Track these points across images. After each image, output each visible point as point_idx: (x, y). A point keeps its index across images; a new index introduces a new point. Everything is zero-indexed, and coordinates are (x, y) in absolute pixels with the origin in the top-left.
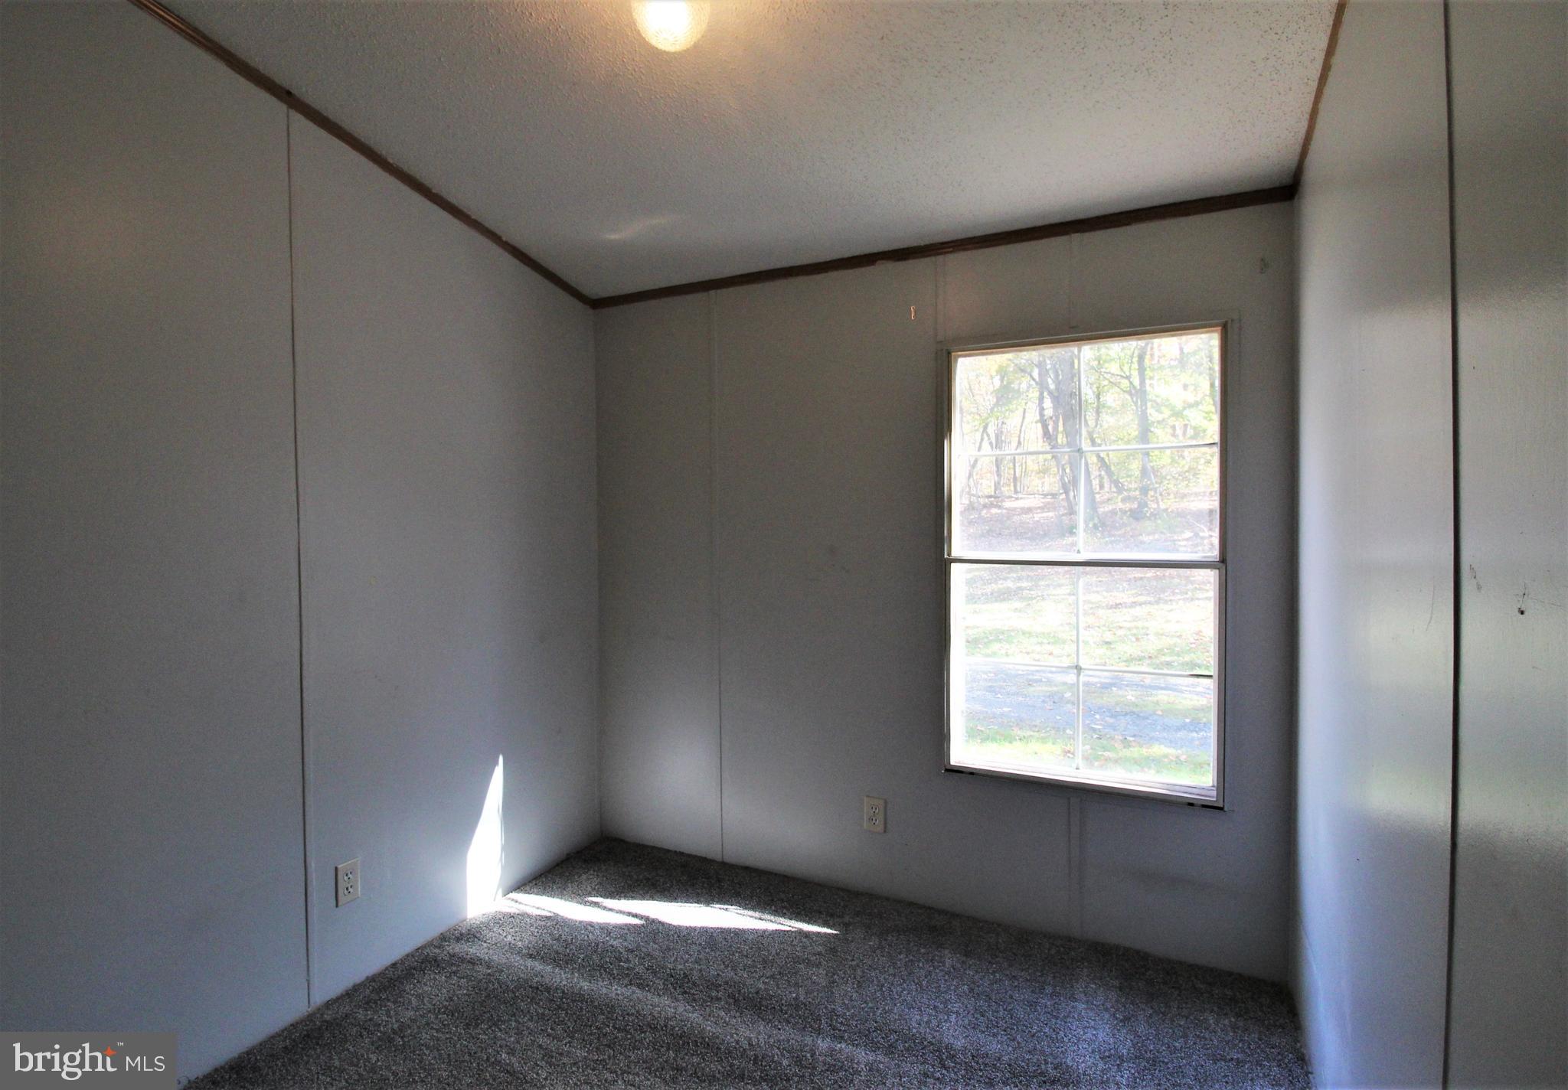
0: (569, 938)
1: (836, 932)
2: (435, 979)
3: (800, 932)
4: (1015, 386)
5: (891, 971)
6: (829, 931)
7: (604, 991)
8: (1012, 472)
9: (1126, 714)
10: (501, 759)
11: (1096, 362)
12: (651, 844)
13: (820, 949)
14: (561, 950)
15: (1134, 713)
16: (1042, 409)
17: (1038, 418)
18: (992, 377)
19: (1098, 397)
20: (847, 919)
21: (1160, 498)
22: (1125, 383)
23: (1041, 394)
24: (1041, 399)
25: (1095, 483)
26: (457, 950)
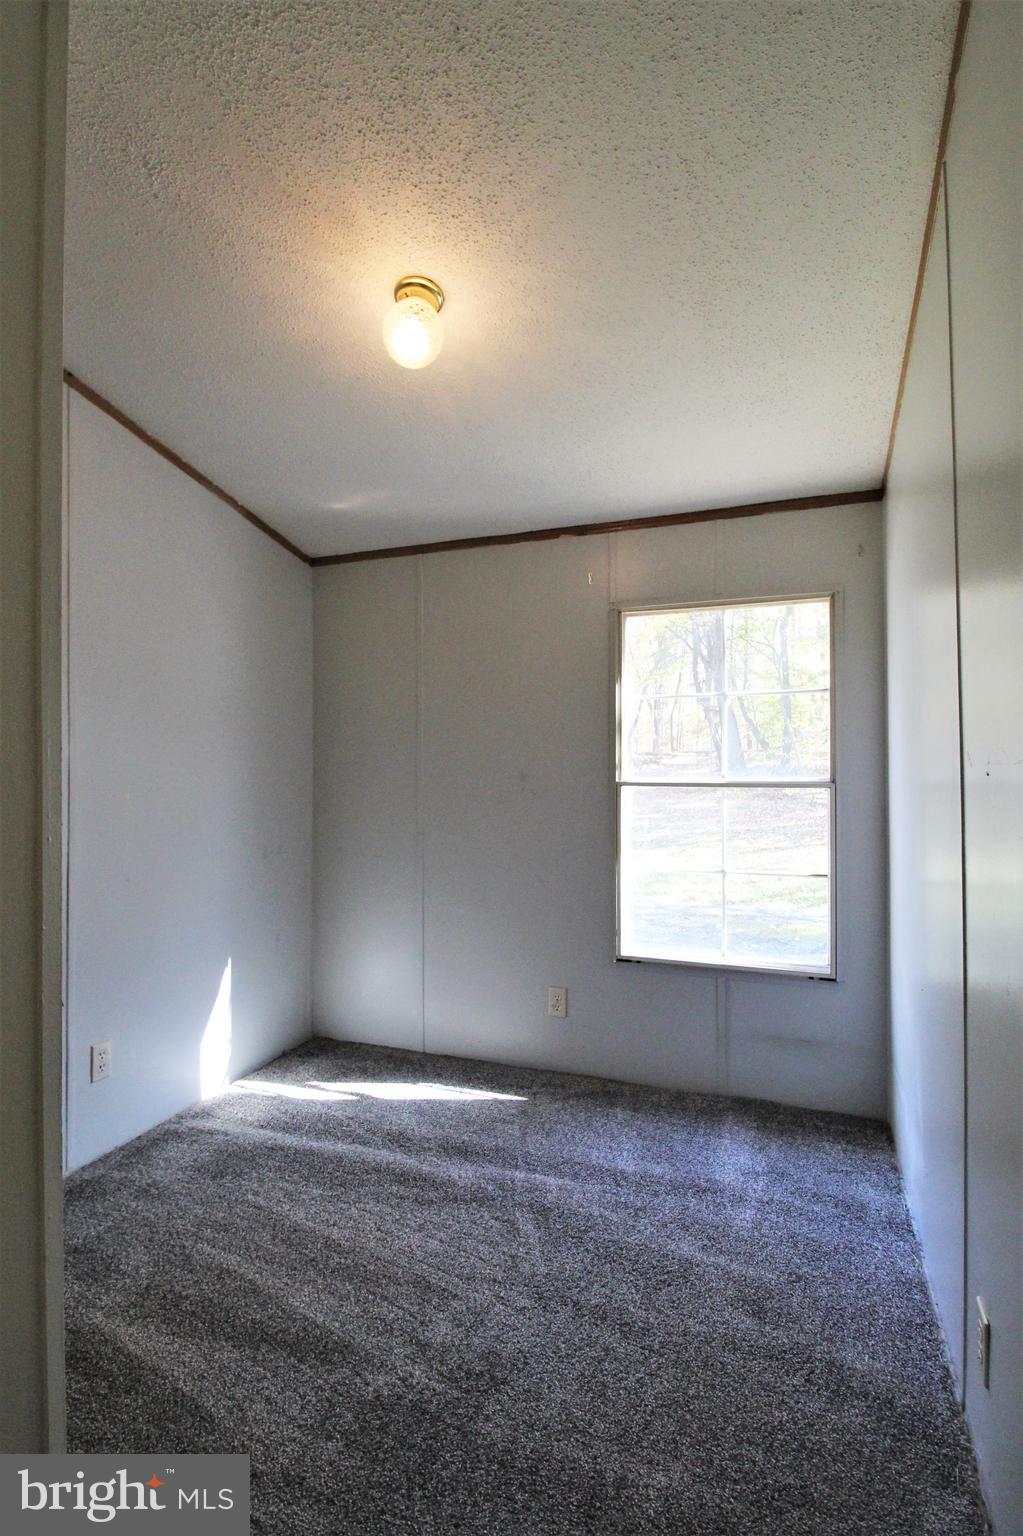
0: (295, 1112)
1: (524, 1099)
2: (178, 1147)
3: (496, 1101)
4: (671, 651)
5: (574, 1124)
6: (520, 1098)
7: (332, 1148)
8: (669, 731)
9: (769, 941)
10: (230, 961)
11: (744, 631)
12: (358, 1040)
13: (513, 1111)
14: (288, 1120)
15: (774, 939)
16: (696, 673)
17: (693, 681)
18: (650, 643)
19: (746, 662)
20: (535, 1089)
21: (800, 755)
22: (768, 651)
23: (695, 659)
24: (695, 664)
25: (744, 742)
26: (194, 1124)
